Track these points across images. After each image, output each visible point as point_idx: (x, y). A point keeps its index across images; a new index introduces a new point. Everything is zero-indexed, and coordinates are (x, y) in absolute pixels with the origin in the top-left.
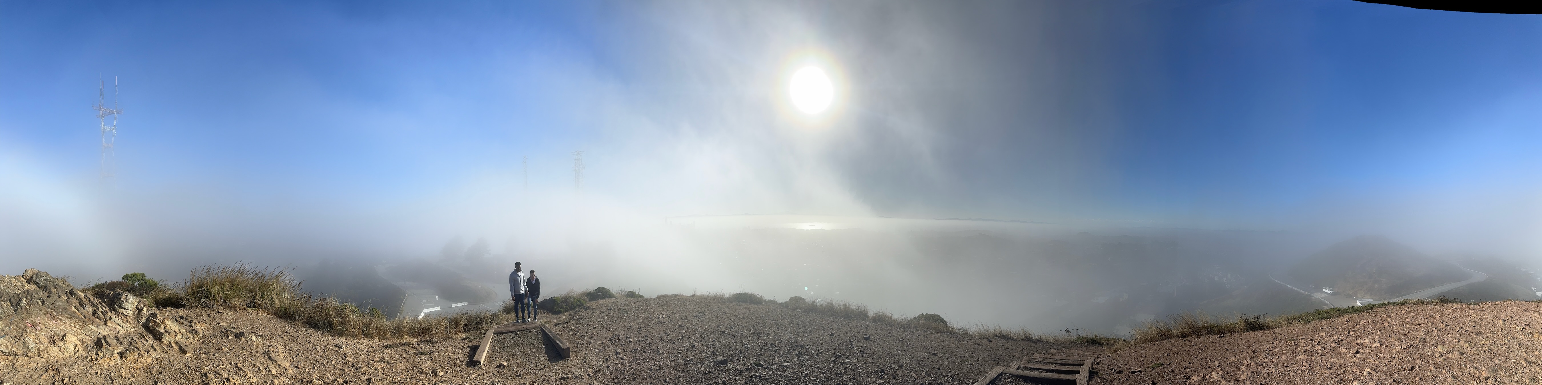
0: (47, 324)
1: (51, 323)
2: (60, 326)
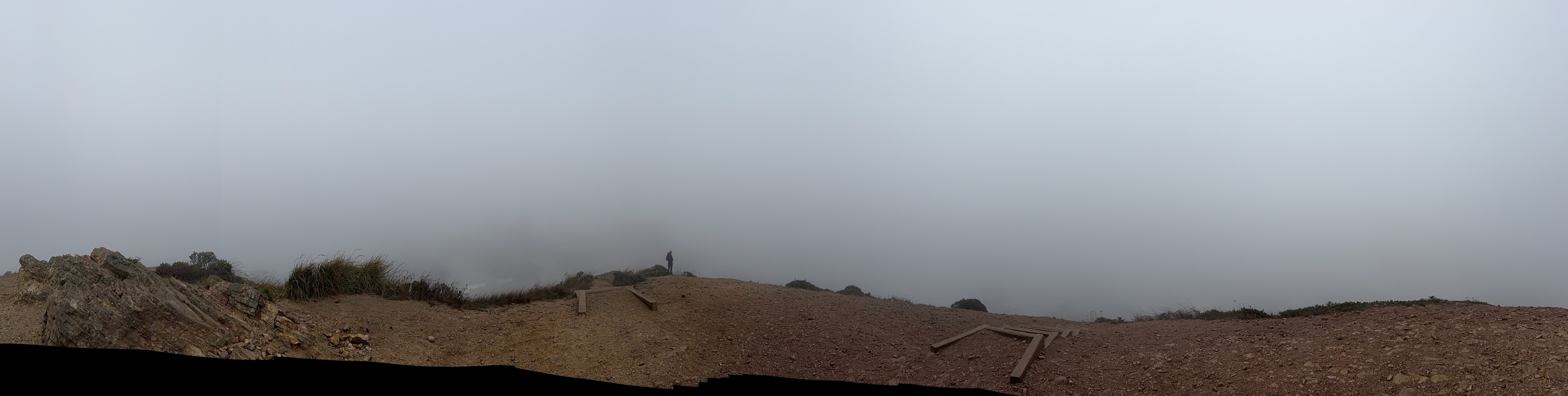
1: (169, 332)
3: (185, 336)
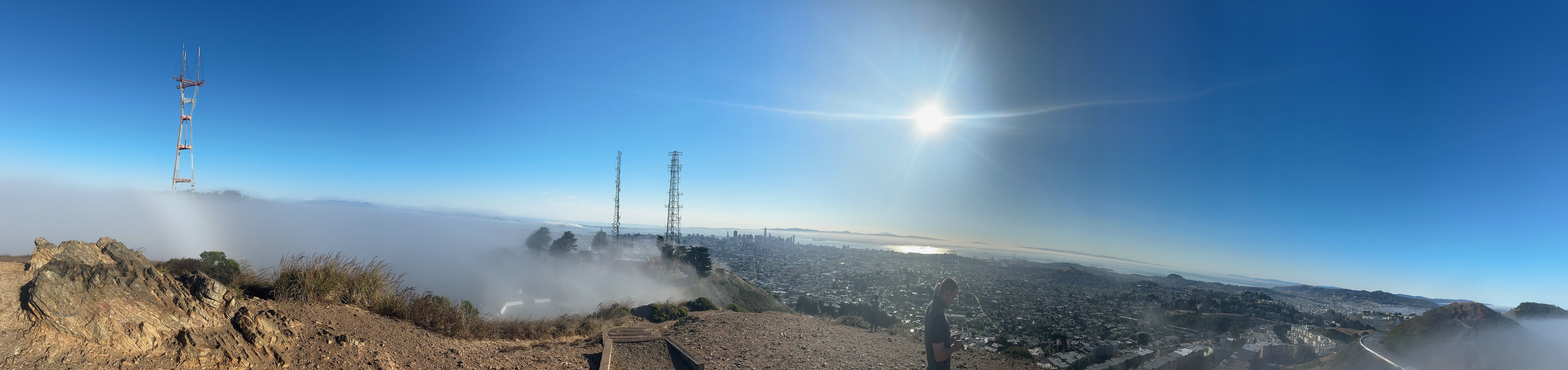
0: (122, 308)
1: (127, 308)
2: (138, 312)
3: (142, 315)
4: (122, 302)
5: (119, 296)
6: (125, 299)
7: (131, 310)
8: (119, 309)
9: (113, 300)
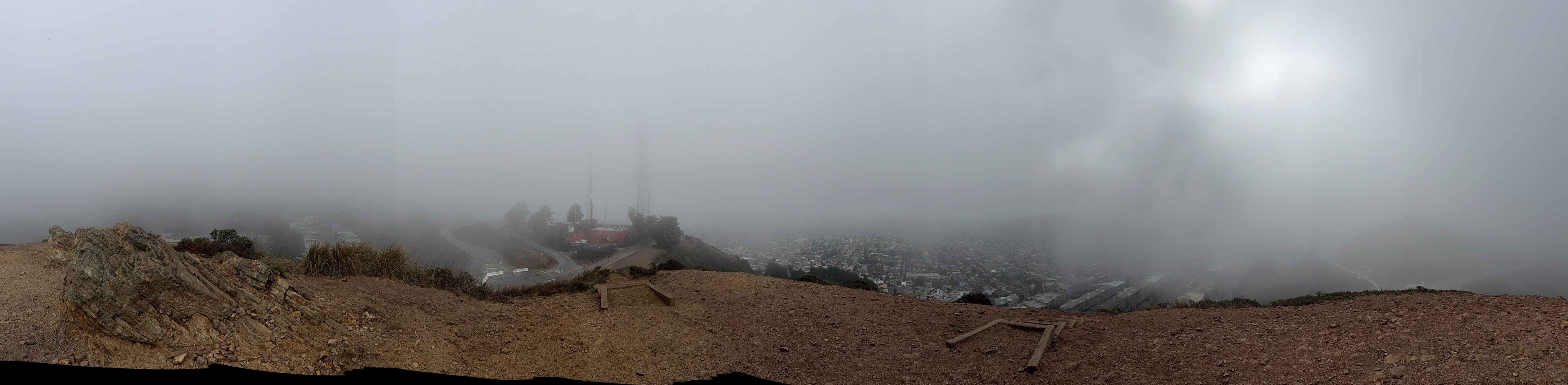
0: (173, 301)
1: (177, 301)
2: (188, 305)
3: (193, 306)
4: (172, 295)
5: (168, 289)
6: (174, 292)
7: (181, 303)
8: (168, 303)
9: (163, 294)
